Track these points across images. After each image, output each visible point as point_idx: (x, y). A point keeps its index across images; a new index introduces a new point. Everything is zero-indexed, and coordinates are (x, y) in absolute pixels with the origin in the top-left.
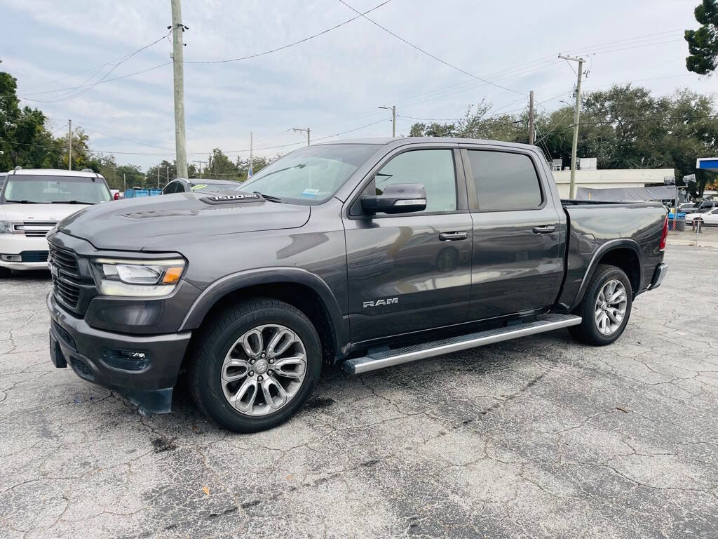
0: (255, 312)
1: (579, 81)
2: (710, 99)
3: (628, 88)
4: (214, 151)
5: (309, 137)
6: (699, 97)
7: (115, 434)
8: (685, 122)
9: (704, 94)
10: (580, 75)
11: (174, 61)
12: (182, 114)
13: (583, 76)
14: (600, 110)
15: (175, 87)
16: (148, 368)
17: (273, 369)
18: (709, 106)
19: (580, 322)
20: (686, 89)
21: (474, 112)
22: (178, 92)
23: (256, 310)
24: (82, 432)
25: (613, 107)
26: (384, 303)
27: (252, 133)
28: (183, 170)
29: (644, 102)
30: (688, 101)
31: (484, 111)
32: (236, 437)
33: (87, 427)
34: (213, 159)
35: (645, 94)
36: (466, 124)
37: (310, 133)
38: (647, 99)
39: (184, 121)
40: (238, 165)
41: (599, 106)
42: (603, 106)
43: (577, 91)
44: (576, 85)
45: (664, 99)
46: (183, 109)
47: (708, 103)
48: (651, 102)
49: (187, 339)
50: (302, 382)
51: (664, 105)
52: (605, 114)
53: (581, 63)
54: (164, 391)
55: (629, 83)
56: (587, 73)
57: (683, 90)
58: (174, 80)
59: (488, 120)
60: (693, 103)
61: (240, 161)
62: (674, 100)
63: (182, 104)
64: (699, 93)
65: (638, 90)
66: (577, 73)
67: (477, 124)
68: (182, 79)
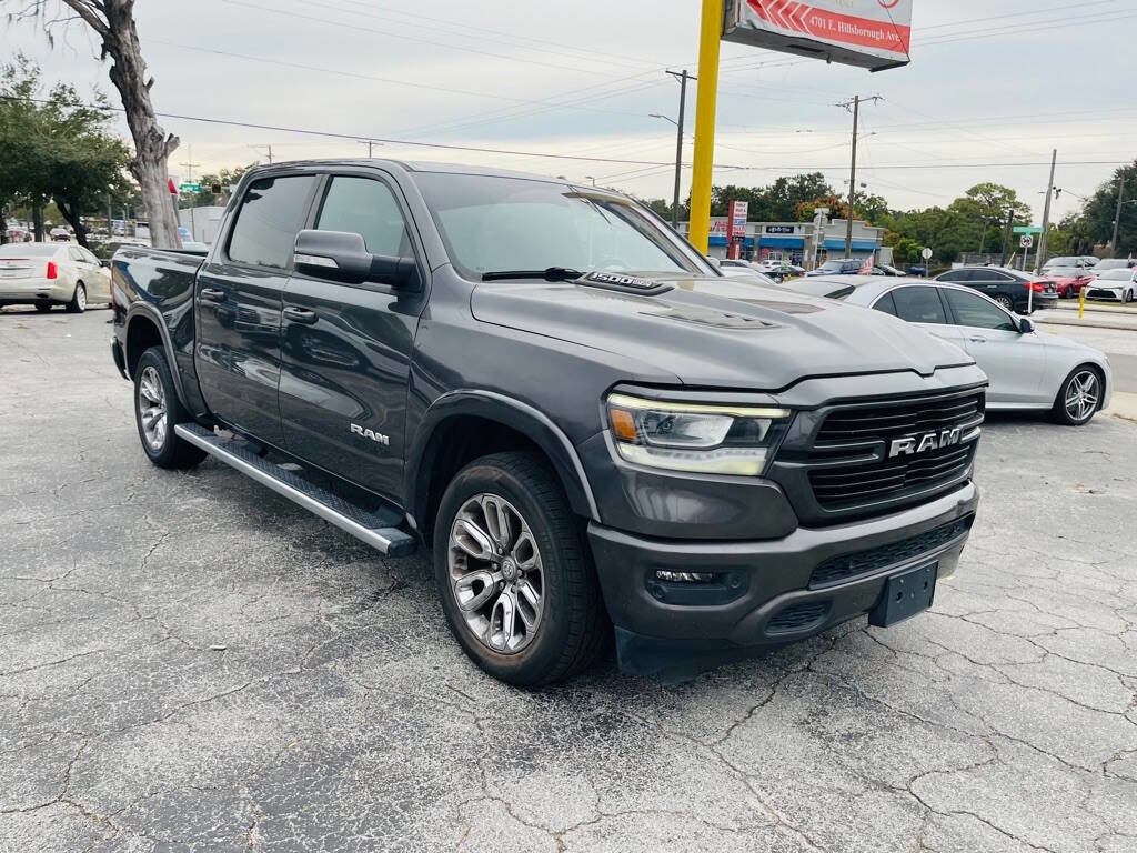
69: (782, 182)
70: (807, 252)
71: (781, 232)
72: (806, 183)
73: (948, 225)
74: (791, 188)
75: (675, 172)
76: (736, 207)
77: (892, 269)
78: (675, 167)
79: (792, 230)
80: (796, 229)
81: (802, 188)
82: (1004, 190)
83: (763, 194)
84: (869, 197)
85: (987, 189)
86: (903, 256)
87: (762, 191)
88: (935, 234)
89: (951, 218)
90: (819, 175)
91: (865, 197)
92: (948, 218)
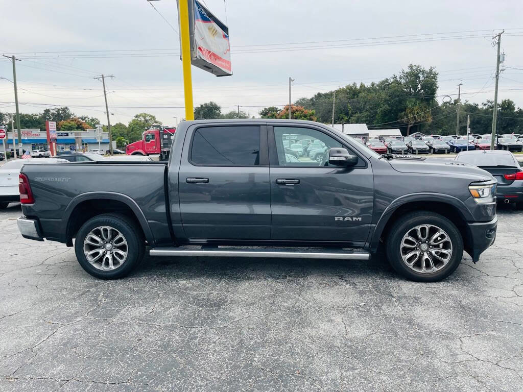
69: (47, 111)
70: (77, 145)
71: (62, 136)
72: (61, 112)
73: (132, 130)
74: (53, 114)
75: (15, 107)
76: (50, 124)
77: (119, 151)
78: (15, 104)
79: (67, 135)
80: (70, 134)
81: (59, 114)
82: (150, 116)
83: (38, 117)
84: (91, 118)
85: (144, 116)
86: (120, 145)
87: (37, 115)
88: (127, 135)
89: (133, 128)
90: (66, 108)
91: (89, 119)
92: (131, 128)
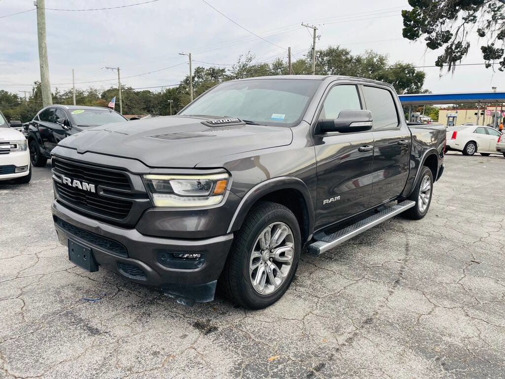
0: (270, 213)
1: (314, 42)
2: (386, 57)
3: (338, 49)
4: (35, 83)
5: (119, 74)
6: (378, 56)
7: (152, 322)
8: (370, 72)
9: (382, 54)
10: (314, 38)
11: (37, 8)
12: (46, 52)
13: (317, 39)
14: (321, 63)
15: (38, 29)
16: (204, 265)
17: (273, 256)
18: (384, 62)
19: (414, 205)
20: (372, 50)
21: (243, 60)
22: (42, 34)
23: (270, 211)
24: (125, 325)
25: (329, 60)
26: (333, 200)
27: (73, 70)
28: (48, 98)
29: (347, 58)
30: (372, 58)
31: (250, 60)
32: (254, 312)
33: (127, 320)
34: (36, 89)
35: (347, 53)
36: (238, 68)
37: (120, 71)
38: (349, 57)
39: (47, 58)
40: (56, 94)
41: (320, 60)
42: (323, 60)
43: (313, 48)
44: (313, 45)
45: (359, 56)
46: (46, 47)
47: (384, 60)
48: (352, 58)
49: (231, 239)
50: (291, 265)
51: (359, 60)
52: (323, 65)
53: (315, 30)
54: (211, 284)
55: (338, 45)
56: (319, 37)
57: (370, 51)
58: (38, 24)
59: (253, 66)
60: (375, 60)
61: (58, 91)
62: (364, 57)
63: (45, 43)
64: (379, 53)
65: (343, 50)
66: (313, 36)
67: (245, 69)
68: (44, 23)
